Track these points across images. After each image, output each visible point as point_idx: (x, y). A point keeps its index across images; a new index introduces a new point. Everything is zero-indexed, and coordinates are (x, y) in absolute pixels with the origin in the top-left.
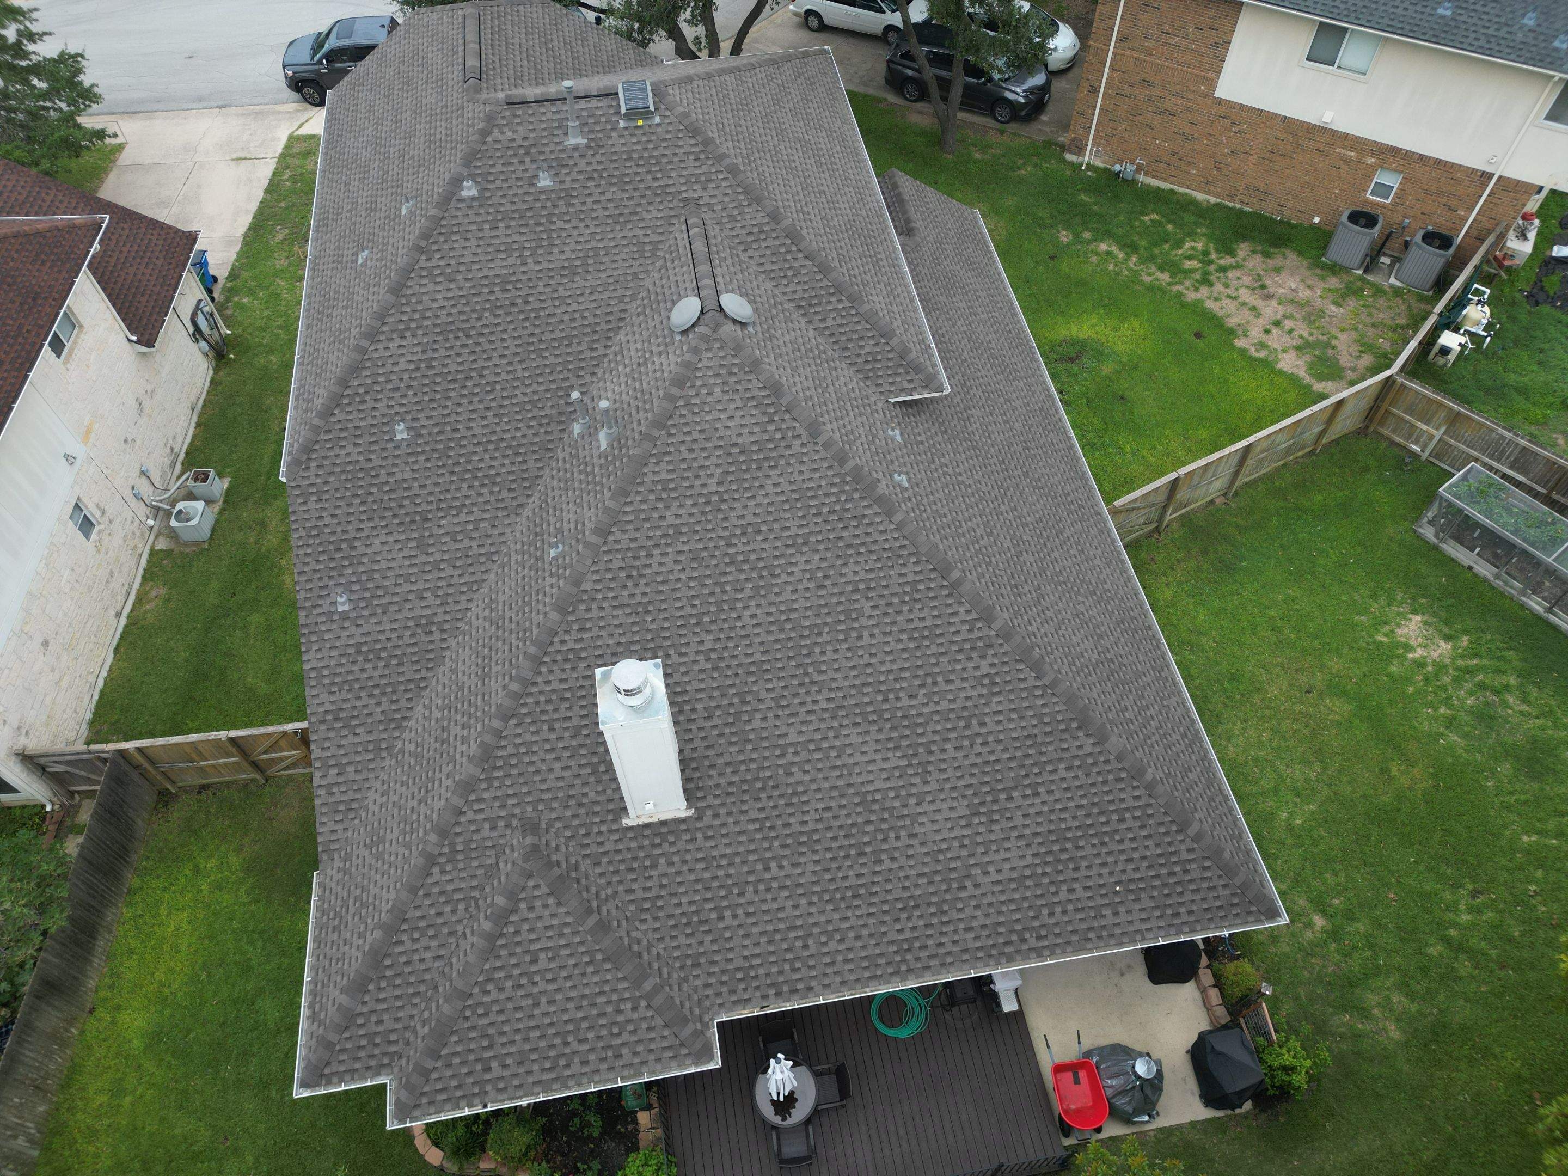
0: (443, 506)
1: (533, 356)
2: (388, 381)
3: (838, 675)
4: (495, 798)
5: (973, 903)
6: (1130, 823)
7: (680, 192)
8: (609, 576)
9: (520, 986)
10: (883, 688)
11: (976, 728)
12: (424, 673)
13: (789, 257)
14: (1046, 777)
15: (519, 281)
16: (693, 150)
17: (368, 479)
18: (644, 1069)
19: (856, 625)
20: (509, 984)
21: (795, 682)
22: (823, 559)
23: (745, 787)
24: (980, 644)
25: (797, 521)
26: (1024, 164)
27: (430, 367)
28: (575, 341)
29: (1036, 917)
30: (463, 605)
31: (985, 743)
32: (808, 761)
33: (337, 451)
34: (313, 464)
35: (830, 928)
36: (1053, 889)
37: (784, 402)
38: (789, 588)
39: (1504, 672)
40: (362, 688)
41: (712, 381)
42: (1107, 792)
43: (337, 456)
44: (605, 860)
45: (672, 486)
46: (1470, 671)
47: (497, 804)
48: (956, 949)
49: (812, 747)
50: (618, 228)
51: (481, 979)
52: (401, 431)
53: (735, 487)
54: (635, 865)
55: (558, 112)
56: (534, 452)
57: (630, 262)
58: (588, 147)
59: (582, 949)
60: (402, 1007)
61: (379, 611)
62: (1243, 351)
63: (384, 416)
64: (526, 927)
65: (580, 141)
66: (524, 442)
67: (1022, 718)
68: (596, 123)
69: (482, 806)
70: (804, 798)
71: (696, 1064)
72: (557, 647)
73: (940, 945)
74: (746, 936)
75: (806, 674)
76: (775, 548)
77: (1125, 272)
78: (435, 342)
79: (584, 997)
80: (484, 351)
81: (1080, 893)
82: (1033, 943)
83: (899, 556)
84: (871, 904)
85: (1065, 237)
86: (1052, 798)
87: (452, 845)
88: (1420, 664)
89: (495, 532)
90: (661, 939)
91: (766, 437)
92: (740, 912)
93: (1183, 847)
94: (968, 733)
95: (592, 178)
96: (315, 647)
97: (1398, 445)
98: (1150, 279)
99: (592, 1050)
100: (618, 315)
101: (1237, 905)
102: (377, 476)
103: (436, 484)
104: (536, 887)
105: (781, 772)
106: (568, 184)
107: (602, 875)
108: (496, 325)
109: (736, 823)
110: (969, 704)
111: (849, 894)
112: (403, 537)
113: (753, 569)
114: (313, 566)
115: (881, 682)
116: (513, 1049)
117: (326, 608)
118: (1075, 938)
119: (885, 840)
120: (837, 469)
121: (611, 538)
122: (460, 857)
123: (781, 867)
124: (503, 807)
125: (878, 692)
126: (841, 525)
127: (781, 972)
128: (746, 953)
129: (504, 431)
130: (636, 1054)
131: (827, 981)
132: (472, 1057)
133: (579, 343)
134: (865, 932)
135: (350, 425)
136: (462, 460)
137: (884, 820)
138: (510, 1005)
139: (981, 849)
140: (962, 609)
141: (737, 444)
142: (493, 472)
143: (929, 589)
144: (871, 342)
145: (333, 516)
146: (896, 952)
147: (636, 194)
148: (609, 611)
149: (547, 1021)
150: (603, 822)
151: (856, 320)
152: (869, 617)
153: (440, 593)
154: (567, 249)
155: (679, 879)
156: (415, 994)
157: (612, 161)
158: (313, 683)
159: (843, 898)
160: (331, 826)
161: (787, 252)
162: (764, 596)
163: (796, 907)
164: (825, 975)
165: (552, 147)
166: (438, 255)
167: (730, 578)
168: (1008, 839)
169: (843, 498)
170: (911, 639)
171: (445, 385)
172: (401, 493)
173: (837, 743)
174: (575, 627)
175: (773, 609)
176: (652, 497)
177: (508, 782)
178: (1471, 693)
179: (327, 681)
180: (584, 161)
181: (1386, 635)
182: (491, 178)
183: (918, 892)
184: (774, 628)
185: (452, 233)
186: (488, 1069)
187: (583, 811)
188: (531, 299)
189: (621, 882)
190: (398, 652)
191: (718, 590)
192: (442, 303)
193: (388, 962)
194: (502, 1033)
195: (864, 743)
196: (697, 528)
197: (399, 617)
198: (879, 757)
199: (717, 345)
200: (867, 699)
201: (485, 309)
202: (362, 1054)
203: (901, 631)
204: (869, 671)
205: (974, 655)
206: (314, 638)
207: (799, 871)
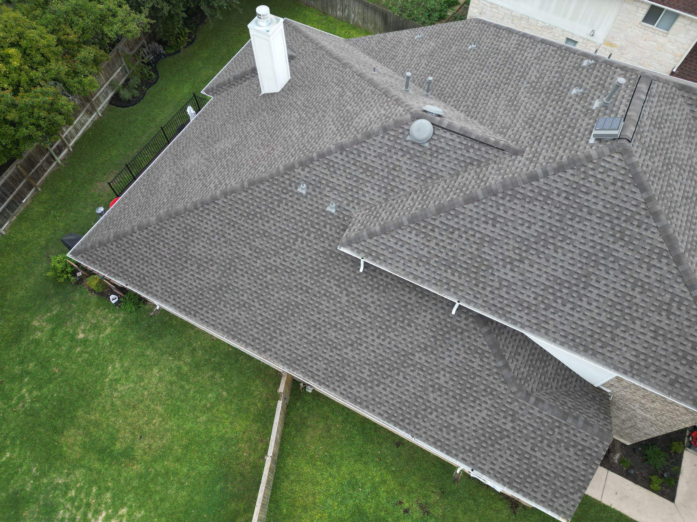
0: (432, 60)
1: (476, 86)
2: (498, 42)
5: (168, 164)
7: (531, 147)
8: (345, 76)
12: (378, 58)
13: (458, 191)
15: (519, 82)
17: (459, 39)
23: (252, 109)
25: (311, 134)
27: (495, 54)
30: (391, 67)
33: (477, 30)
36: (147, 187)
40: (386, 44)
45: (359, 95)
49: (244, 129)
50: (525, 119)
52: (471, 47)
53: (342, 115)
55: (623, 97)
58: (589, 109)
61: (408, 46)
63: (483, 41)
65: (595, 106)
70: (234, 124)
71: (207, 87)
75: (264, 130)
78: (507, 54)
80: (490, 70)
81: (138, 195)
84: (195, 137)
92: (227, 105)
95: (565, 110)
96: (409, 32)
102: (458, 42)
103: (442, 58)
106: (567, 100)
108: (501, 74)
111: (203, 132)
112: (429, 50)
114: (437, 29)
117: (420, 33)
119: (204, 144)
121: (357, 77)
125: (239, 150)
126: (297, 148)
127: (206, 113)
128: (218, 106)
129: (448, 77)
133: (471, 102)
134: (192, 135)
135: (486, 33)
136: (446, 65)
139: (175, 170)
141: (356, 117)
145: (452, 32)
147: (542, 128)
152: (261, 152)
153: (401, 61)
154: (526, 99)
157: (572, 119)
158: (398, 32)
160: (354, 40)
162: (297, 120)
163: (214, 119)
165: (598, 94)
166: (553, 53)
167: (312, 111)
168: (169, 178)
169: (305, 151)
170: (242, 164)
171: (483, 59)
172: (447, 48)
175: (291, 122)
176: (361, 89)
179: (396, 36)
180: (579, 107)
182: (590, 70)
183: (185, 150)
184: (285, 122)
188: (506, 86)
190: (390, 52)
192: (525, 55)
196: (337, 102)
197: (402, 51)
201: (512, 70)
206: (412, 31)
207: (221, 121)
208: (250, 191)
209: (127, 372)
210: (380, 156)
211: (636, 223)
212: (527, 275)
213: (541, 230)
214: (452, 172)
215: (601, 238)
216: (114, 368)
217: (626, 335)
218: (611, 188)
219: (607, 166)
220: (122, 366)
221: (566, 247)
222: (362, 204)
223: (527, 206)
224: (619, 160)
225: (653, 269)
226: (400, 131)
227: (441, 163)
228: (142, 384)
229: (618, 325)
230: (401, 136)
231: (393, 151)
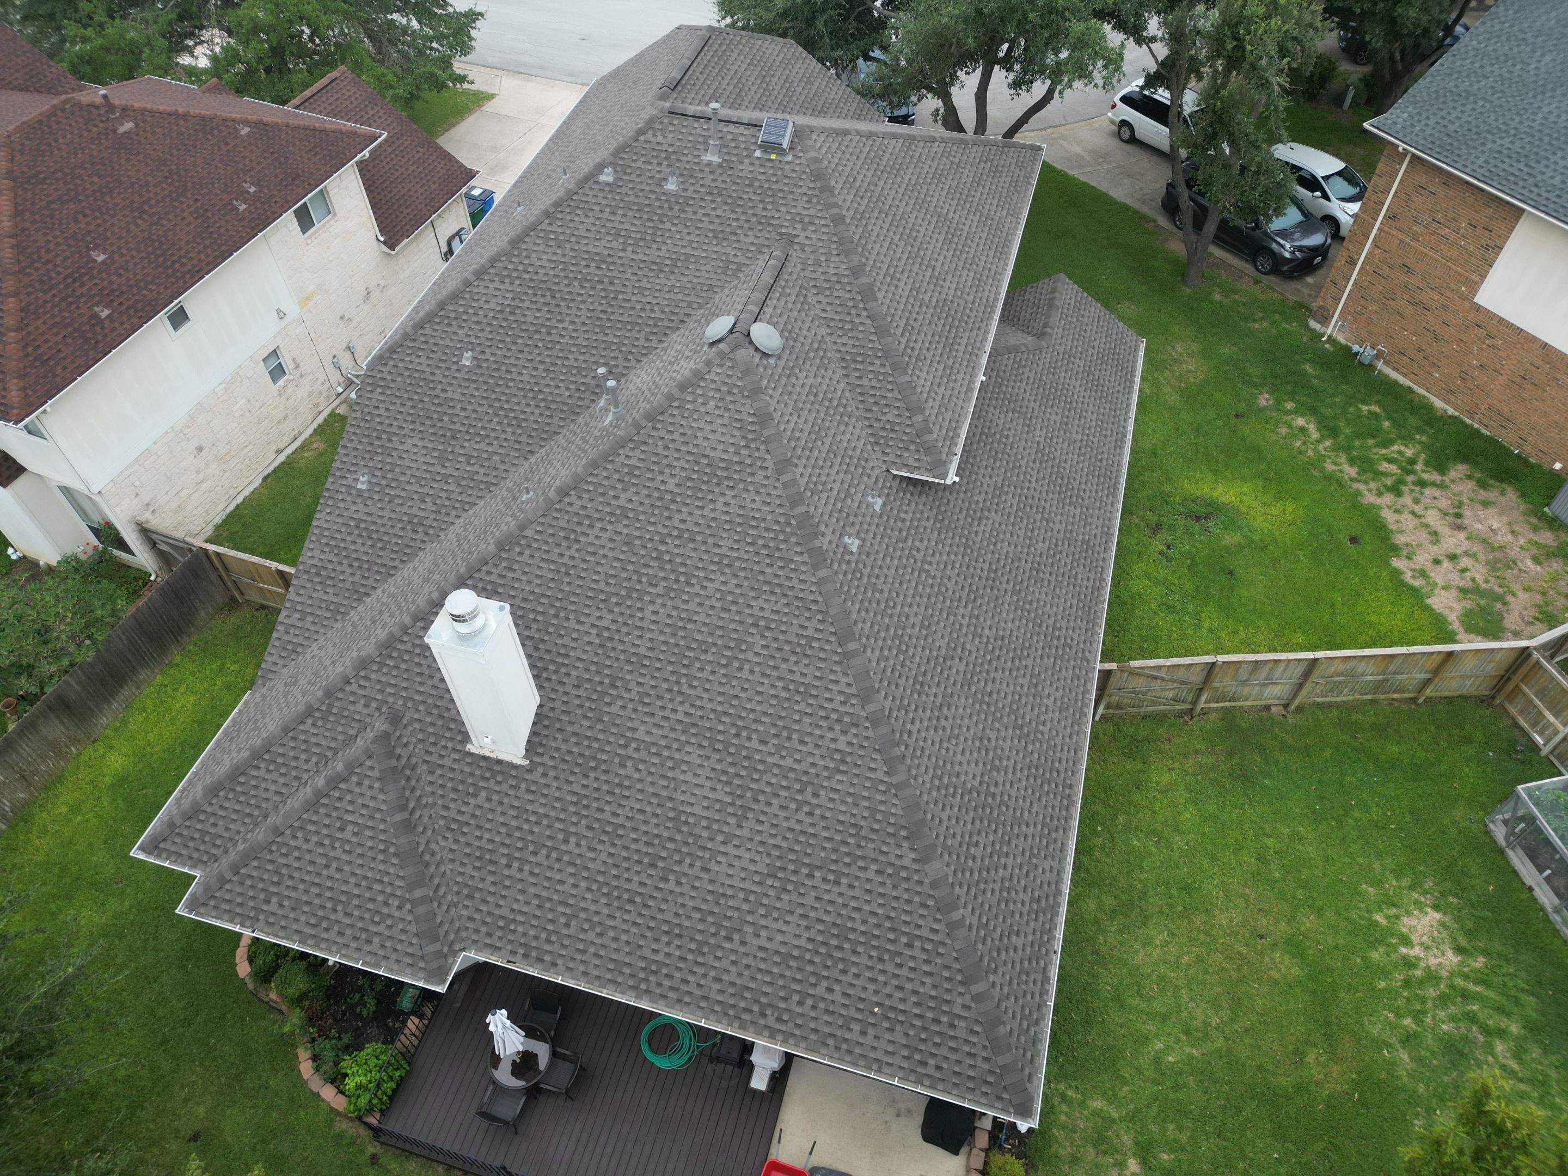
0: (472, 431)
2: (476, 314)
3: (705, 695)
4: (379, 681)
5: (733, 958)
6: (916, 952)
7: (781, 226)
8: (550, 531)
9: (322, 845)
10: (740, 723)
11: (808, 796)
12: (396, 563)
13: (853, 312)
14: (854, 870)
15: (614, 263)
18: (383, 963)
19: (741, 656)
20: (315, 839)
21: (665, 686)
22: (739, 586)
23: (580, 761)
24: (847, 719)
26: (1262, 318)
28: (637, 328)
29: (784, 999)
30: (450, 519)
31: (810, 814)
32: (645, 762)
33: (413, 358)
34: (391, 363)
35: (596, 919)
36: (812, 980)
37: (766, 433)
38: (697, 600)
39: (1508, 1015)
41: (711, 394)
42: (906, 912)
43: (411, 362)
44: (439, 772)
46: (1465, 996)
47: (378, 687)
48: (698, 992)
49: (653, 750)
51: (296, 824)
52: (467, 360)
53: (689, 493)
54: (460, 788)
55: (708, 129)
56: (562, 411)
57: (712, 275)
58: (720, 166)
59: (382, 837)
60: (235, 821)
62: (1397, 573)
63: (460, 341)
64: (348, 797)
65: (716, 159)
66: (558, 400)
67: (856, 805)
68: (735, 147)
69: (367, 684)
70: (626, 793)
71: (427, 981)
72: (481, 575)
73: (685, 981)
74: (522, 891)
75: (678, 683)
76: (701, 560)
77: (1311, 453)
78: (526, 293)
79: (366, 877)
80: (560, 313)
81: (837, 996)
82: (771, 1021)
83: (808, 609)
84: (640, 915)
85: (1264, 400)
86: (851, 893)
87: (331, 706)
88: (1409, 964)
89: (502, 467)
90: (452, 861)
91: (736, 459)
92: (526, 868)
93: (960, 1000)
94: (799, 797)
95: (711, 194)
96: (328, 510)
97: (1521, 729)
98: (1334, 467)
99: (352, 926)
100: (681, 317)
101: (990, 1084)
102: (434, 388)
103: (475, 411)
104: (372, 768)
105: (617, 760)
106: (689, 194)
107: (431, 783)
108: (579, 294)
109: (558, 789)
110: (812, 771)
111: (626, 896)
112: (430, 445)
113: (673, 571)
114: (355, 444)
115: (740, 717)
116: (293, 895)
117: (349, 482)
118: (813, 1037)
119: (680, 862)
120: (786, 510)
121: (567, 500)
122: (331, 719)
123: (578, 845)
124: (381, 691)
125: (734, 725)
126: (768, 561)
127: (536, 938)
128: (515, 906)
130: (383, 946)
131: (571, 965)
132: (260, 886)
133: (639, 331)
134: (624, 937)
135: (432, 341)
136: (503, 398)
137: (686, 844)
138: (307, 857)
139: (762, 911)
140: (844, 680)
141: (708, 456)
142: (522, 417)
143: (822, 649)
144: (896, 412)
146: (643, 969)
147: (743, 217)
148: (537, 561)
149: (329, 884)
150: (452, 739)
151: (890, 387)
152: (756, 654)
153: (438, 502)
154: (664, 248)
155: (490, 817)
156: (250, 815)
157: (734, 183)
158: (313, 538)
159: (618, 898)
160: (275, 658)
161: (854, 307)
162: (672, 599)
163: (575, 886)
164: (573, 959)
165: (689, 158)
166: (559, 223)
167: (650, 572)
168: (792, 913)
169: (781, 537)
170: (785, 689)
171: (517, 332)
172: (445, 409)
173: (677, 756)
174: (504, 564)
175: (674, 613)
176: (616, 476)
177: (394, 673)
178: (1452, 1019)
179: (324, 541)
180: (711, 177)
181: (1388, 917)
182: (628, 171)
183: (687, 923)
184: (667, 630)
185: (579, 207)
186: (268, 902)
187: (440, 723)
188: (616, 281)
189: (442, 796)
190: (385, 538)
191: (635, 577)
192: (544, 263)
193: (242, 779)
194: (291, 877)
195: (701, 766)
197: (399, 509)
198: (708, 784)
199: (729, 364)
200: (721, 728)
201: (576, 278)
202: (191, 844)
203: (780, 678)
204: (734, 702)
205: (838, 727)
206: (330, 503)
207: (592, 855)
210: (797, 410)
212: (946, 267)
213: (898, 236)
215: (899, 186)
217: (986, 207)
218: (848, 156)
221: (912, 220)
223: (873, 239)
226: (761, 368)
227: (804, 332)
229: (979, 210)
230: (769, 372)
231: (790, 388)
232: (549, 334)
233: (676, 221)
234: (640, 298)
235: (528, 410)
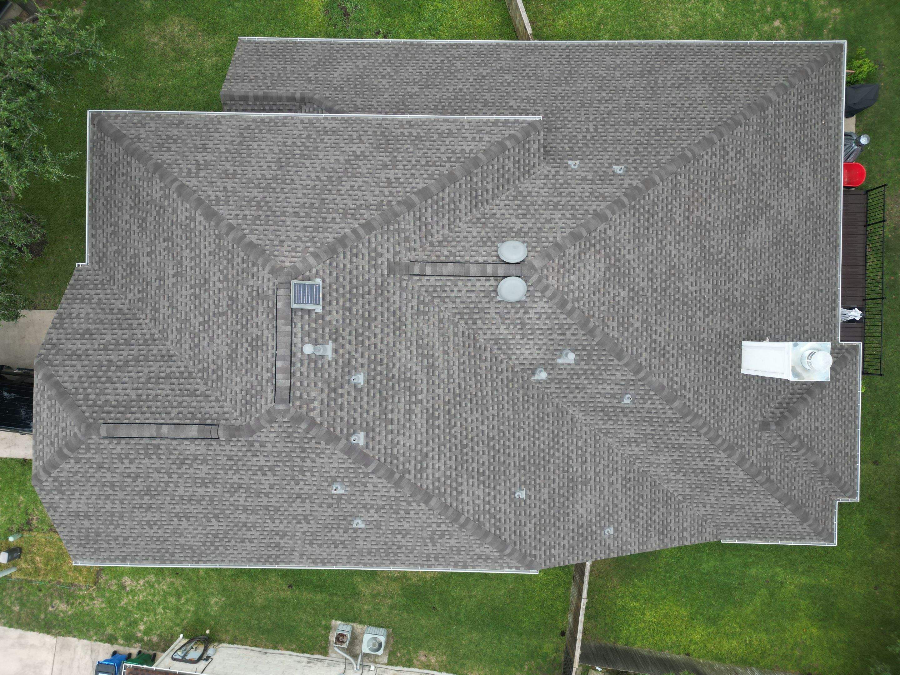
0: (566, 469)
1: (485, 402)
2: (489, 503)
3: (724, 242)
5: (819, 200)
6: (802, 103)
7: (382, 275)
8: (662, 368)
9: (825, 436)
10: (733, 217)
11: (756, 170)
12: (648, 483)
13: (441, 204)
14: (780, 140)
15: (433, 406)
16: (348, 257)
17: (546, 517)
19: (704, 223)
20: (823, 442)
21: (724, 267)
22: (671, 233)
23: (762, 307)
24: (722, 152)
25: (650, 245)
27: (483, 473)
28: (479, 371)
29: (827, 170)
30: (619, 459)
31: (763, 168)
32: (756, 269)
33: (527, 537)
34: (533, 552)
35: (817, 276)
36: (819, 156)
38: (682, 259)
40: (651, 519)
42: (790, 110)
43: (530, 537)
45: (621, 320)
47: (751, 444)
48: (832, 215)
49: (751, 266)
50: (404, 328)
52: (521, 494)
53: (627, 280)
55: (302, 361)
56: (543, 407)
57: (430, 323)
58: (336, 341)
61: (616, 509)
63: (510, 506)
64: (806, 432)
65: (330, 346)
66: (536, 413)
67: (756, 142)
68: (316, 331)
69: (751, 451)
70: (770, 276)
71: (860, 355)
73: (830, 222)
75: (721, 260)
76: (661, 262)
78: (467, 470)
79: (832, 405)
80: (477, 435)
81: (822, 143)
82: (835, 175)
83: (676, 185)
84: (812, 253)
86: (788, 141)
93: (814, 80)
94: (758, 176)
95: (362, 342)
96: (629, 547)
99: (848, 403)
100: (466, 338)
101: (836, 64)
102: (544, 510)
103: (554, 472)
105: (759, 286)
106: (365, 361)
108: (461, 426)
109: (775, 316)
110: (746, 170)
111: (807, 263)
112: (580, 495)
113: (670, 279)
114: (589, 549)
115: (730, 218)
116: (843, 442)
117: (611, 541)
119: (791, 237)
120: (627, 209)
121: (644, 363)
122: (769, 464)
123: (794, 296)
124: (753, 440)
125: (734, 221)
126: (656, 217)
129: (529, 425)
130: (852, 382)
131: (834, 284)
132: (843, 461)
133: (480, 368)
134: (821, 259)
135: (513, 529)
136: (542, 455)
137: (784, 236)
138: (830, 442)
139: (801, 188)
141: (604, 272)
142: (551, 436)
143: (693, 173)
145: (564, 538)
146: (829, 246)
147: (380, 309)
148: (678, 371)
149: (837, 424)
152: (701, 214)
153: (611, 472)
154: (414, 368)
156: (813, 488)
157: (350, 324)
158: (645, 547)
159: (808, 267)
160: (707, 535)
161: (437, 204)
162: (683, 275)
163: (808, 292)
165: (332, 370)
166: (407, 465)
167: (672, 294)
168: (799, 172)
169: (642, 210)
170: (714, 192)
171: (496, 464)
172: (556, 496)
173: (751, 251)
174: (683, 392)
175: (690, 271)
177: (744, 437)
180: (348, 346)
182: (352, 421)
183: (811, 227)
184: (699, 274)
185: (391, 453)
186: (847, 454)
187: (760, 397)
188: (447, 399)
190: (637, 498)
192: (441, 464)
193: (800, 502)
194: (838, 446)
195: (753, 236)
196: (645, 308)
197: (620, 498)
198: (760, 230)
199: (545, 272)
200: (736, 228)
201: (449, 433)
202: (827, 514)
203: (710, 197)
204: (724, 223)
205: (726, 158)
206: (624, 548)
207: (796, 287)
208: (679, 149)
209: (703, 14)
210: (549, 221)
211: (249, 217)
212: (338, 153)
213: (339, 188)
214: (457, 229)
215: (278, 197)
216: (718, 11)
217: (230, 139)
218: (283, 238)
219: (294, 254)
220: (712, 17)
221: (309, 182)
222: (542, 177)
223: (363, 202)
224: (283, 262)
225: (222, 189)
226: (538, 249)
227: (475, 234)
228: (679, 11)
229: (241, 143)
230: (534, 244)
231: (535, 230)
232: (493, 438)
233: (391, 365)
234: (455, 377)
235: (547, 433)
